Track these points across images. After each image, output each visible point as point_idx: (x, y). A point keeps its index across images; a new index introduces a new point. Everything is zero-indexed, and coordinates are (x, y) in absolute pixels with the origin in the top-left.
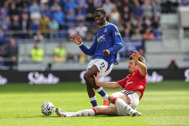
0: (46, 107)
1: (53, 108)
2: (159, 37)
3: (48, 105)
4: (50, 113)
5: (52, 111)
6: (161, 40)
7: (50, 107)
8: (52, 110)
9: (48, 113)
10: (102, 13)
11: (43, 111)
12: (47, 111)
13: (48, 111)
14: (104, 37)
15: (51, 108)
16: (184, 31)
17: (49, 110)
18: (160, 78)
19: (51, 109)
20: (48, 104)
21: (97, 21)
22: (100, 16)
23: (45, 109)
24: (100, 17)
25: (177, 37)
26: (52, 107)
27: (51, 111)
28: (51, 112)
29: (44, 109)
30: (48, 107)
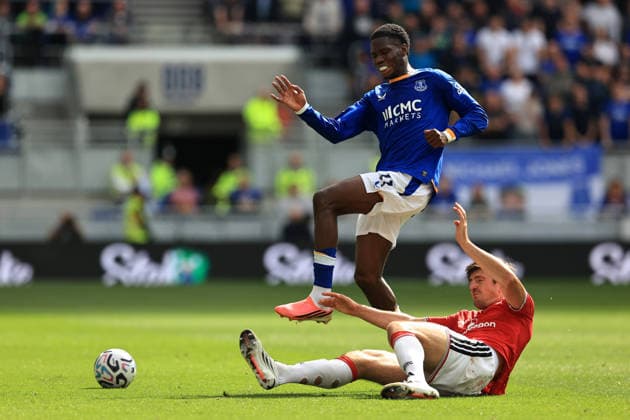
0: (106, 365)
1: (130, 361)
2: (12, 142)
3: (111, 356)
4: (122, 381)
5: (125, 370)
6: (17, 152)
7: (117, 362)
8: (126, 367)
9: (118, 382)
10: (397, 42)
11: (101, 379)
12: (109, 373)
13: (115, 374)
14: (417, 105)
15: (121, 363)
16: (91, 125)
17: (115, 369)
18: (23, 273)
19: (120, 366)
20: (109, 354)
21: (382, 69)
22: (389, 50)
23: (104, 369)
24: (390, 56)
25: (67, 143)
26: (123, 360)
27: (123, 372)
28: (126, 375)
29: (99, 370)
30: (111, 362)
